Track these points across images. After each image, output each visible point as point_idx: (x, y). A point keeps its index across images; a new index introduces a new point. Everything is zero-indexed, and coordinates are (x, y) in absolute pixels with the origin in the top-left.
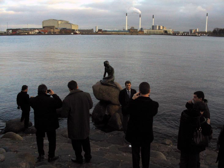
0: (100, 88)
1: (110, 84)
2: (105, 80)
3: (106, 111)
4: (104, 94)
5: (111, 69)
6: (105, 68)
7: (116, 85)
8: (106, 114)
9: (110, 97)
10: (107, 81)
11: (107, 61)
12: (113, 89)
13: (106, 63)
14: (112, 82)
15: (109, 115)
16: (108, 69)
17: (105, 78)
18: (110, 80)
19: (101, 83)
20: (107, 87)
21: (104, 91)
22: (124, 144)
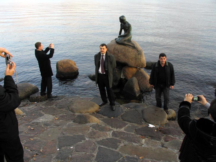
0: (115, 48)
1: (126, 43)
2: (121, 38)
3: (122, 74)
4: (119, 55)
5: (127, 26)
6: (121, 25)
7: (133, 44)
8: (121, 77)
9: (126, 58)
10: (124, 40)
11: (123, 16)
12: (130, 49)
13: (122, 18)
14: (129, 41)
15: (125, 78)
16: (125, 26)
17: (120, 36)
18: (127, 38)
19: (116, 42)
20: (123, 46)
21: (120, 52)
22: (143, 122)
